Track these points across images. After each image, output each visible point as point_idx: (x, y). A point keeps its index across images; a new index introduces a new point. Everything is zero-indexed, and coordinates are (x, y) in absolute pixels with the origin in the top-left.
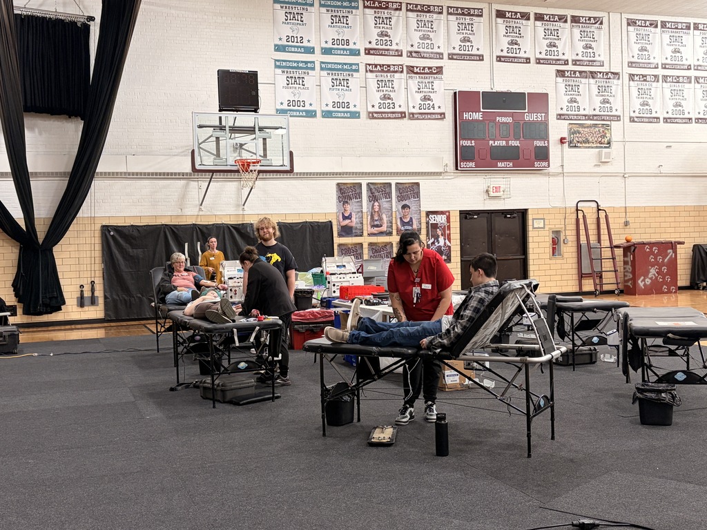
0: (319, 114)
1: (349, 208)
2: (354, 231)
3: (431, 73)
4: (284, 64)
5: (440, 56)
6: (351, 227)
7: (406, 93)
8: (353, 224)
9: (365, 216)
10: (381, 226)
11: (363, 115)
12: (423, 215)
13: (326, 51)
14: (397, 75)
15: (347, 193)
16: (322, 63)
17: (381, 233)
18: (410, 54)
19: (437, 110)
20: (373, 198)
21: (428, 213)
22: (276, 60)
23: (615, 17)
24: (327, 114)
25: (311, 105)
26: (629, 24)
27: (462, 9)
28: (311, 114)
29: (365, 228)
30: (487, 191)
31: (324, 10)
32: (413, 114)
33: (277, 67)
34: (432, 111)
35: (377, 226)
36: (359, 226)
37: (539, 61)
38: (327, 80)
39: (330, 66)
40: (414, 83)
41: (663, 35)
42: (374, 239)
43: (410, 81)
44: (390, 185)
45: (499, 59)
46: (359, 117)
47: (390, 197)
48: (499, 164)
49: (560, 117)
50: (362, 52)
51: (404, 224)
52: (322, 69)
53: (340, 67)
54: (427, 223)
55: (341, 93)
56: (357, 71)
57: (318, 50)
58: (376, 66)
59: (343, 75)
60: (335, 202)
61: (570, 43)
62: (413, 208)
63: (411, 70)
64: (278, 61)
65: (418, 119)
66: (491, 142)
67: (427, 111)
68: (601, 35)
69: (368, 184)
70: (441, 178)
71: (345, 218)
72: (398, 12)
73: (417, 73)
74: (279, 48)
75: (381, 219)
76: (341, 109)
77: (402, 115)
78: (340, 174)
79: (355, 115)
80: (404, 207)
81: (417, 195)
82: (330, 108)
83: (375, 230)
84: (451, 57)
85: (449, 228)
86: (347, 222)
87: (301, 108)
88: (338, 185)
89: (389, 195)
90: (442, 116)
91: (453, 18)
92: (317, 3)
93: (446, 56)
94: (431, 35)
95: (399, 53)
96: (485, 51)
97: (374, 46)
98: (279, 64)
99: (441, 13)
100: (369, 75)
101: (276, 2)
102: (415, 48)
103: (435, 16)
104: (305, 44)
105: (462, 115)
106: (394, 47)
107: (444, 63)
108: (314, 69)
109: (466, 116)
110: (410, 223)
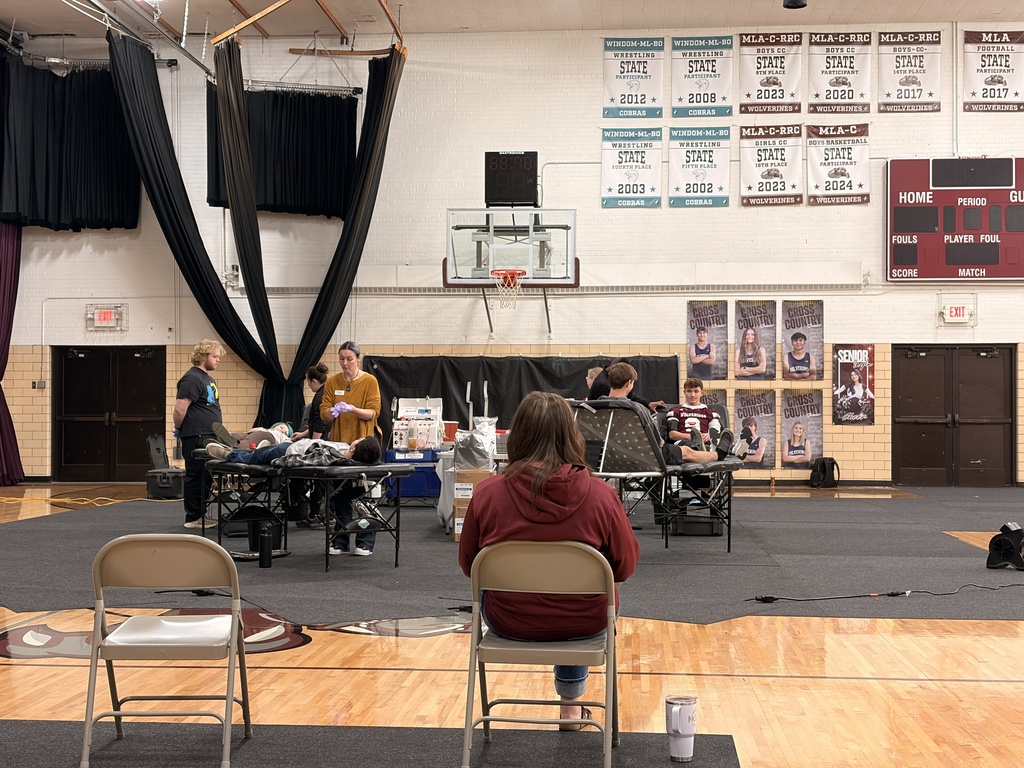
0: (665, 202)
1: (705, 336)
2: (713, 372)
3: (848, 135)
4: (616, 134)
5: (865, 108)
6: (708, 367)
7: (805, 166)
8: (713, 361)
9: (731, 349)
10: (757, 365)
11: (734, 201)
12: (828, 349)
13: (680, 113)
14: (790, 141)
15: (703, 316)
16: (672, 129)
17: (757, 376)
18: (814, 108)
19: (856, 190)
20: (745, 323)
21: (837, 348)
22: (604, 130)
24: (677, 202)
25: (653, 189)
27: (904, 34)
28: (653, 203)
29: (731, 367)
30: (941, 314)
31: (678, 54)
32: (815, 197)
33: (605, 139)
34: (847, 191)
35: (750, 365)
36: (721, 364)
38: (678, 151)
39: (684, 133)
40: (818, 150)
42: (745, 385)
43: (812, 149)
44: (773, 303)
45: (969, 107)
46: (727, 204)
47: (773, 321)
48: (961, 272)
50: (736, 110)
51: (794, 362)
52: (672, 138)
53: (700, 133)
54: (835, 362)
55: (700, 171)
56: (727, 137)
57: (667, 112)
58: (757, 129)
59: (700, 142)
60: (685, 327)
62: (811, 338)
63: (814, 131)
64: (607, 130)
65: (823, 204)
66: (947, 238)
67: (839, 192)
69: (738, 303)
70: (860, 293)
71: (699, 352)
72: (795, 47)
73: (824, 136)
74: (609, 113)
75: (757, 355)
76: (699, 194)
77: (797, 200)
78: (693, 287)
79: (721, 202)
80: (796, 337)
81: (818, 318)
82: (682, 193)
83: (747, 371)
84: (885, 108)
85: (872, 370)
86: (702, 358)
87: (638, 195)
88: (690, 303)
89: (772, 319)
90: (865, 199)
91: (889, 49)
92: (668, 45)
93: (874, 108)
94: (850, 78)
95: (796, 108)
96: (942, 96)
97: (754, 99)
98: (609, 135)
99: (869, 43)
100: (745, 142)
101: (607, 48)
102: (822, 100)
103: (857, 48)
104: (649, 104)
105: (895, 197)
106: (788, 99)
107: (871, 118)
108: (660, 138)
109: (904, 198)
110: (806, 361)
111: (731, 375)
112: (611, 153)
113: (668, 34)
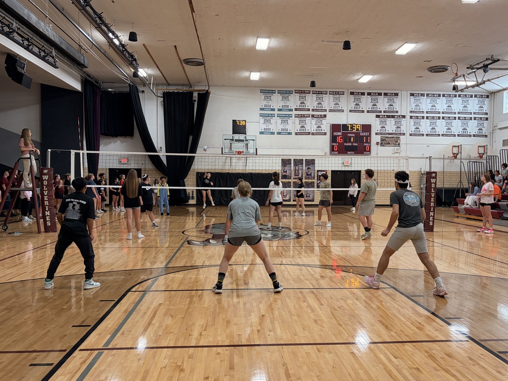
0: (276, 133)
1: (286, 168)
3: (321, 117)
4: (263, 115)
5: (325, 110)
6: (287, 176)
7: (311, 125)
8: (288, 174)
10: (299, 175)
11: (293, 133)
12: (316, 172)
13: (280, 110)
14: (307, 118)
15: (286, 162)
16: (278, 114)
18: (313, 110)
19: (323, 131)
20: (295, 165)
21: (318, 171)
23: (404, 93)
24: (279, 133)
25: (273, 130)
26: (410, 96)
27: (335, 92)
28: (273, 133)
30: (343, 163)
31: (279, 95)
32: (313, 133)
33: (260, 116)
34: (321, 132)
35: (297, 175)
36: (290, 175)
37: (368, 112)
38: (279, 120)
39: (281, 115)
40: (314, 121)
41: (427, 99)
43: (312, 120)
44: (303, 160)
45: (351, 111)
46: (291, 134)
48: (348, 153)
49: (377, 134)
50: (294, 110)
51: (308, 175)
52: (278, 116)
53: (285, 116)
54: (318, 175)
55: (285, 125)
56: (292, 117)
57: (276, 110)
58: (299, 115)
59: (285, 118)
61: (383, 104)
63: (313, 116)
65: (315, 135)
66: (345, 144)
67: (319, 132)
68: (397, 101)
69: (294, 160)
70: (324, 157)
71: (284, 172)
72: (308, 94)
73: (315, 117)
74: (261, 109)
75: (299, 173)
76: (284, 131)
77: (309, 133)
78: (283, 155)
80: (308, 168)
81: (314, 164)
82: (280, 131)
83: (296, 177)
84: (331, 111)
87: (269, 131)
88: (282, 159)
89: (302, 164)
90: (325, 134)
91: (332, 95)
92: (277, 92)
93: (328, 111)
94: (322, 103)
95: (309, 110)
96: (345, 108)
97: (298, 107)
98: (261, 115)
99: (327, 94)
100: (296, 118)
101: (261, 92)
102: (315, 108)
103: (324, 95)
104: (272, 107)
105: (333, 134)
106: (307, 108)
107: (327, 113)
108: (274, 117)
109: (335, 134)
110: (311, 175)
111: (292, 178)
112: (262, 120)
113: (277, 90)
